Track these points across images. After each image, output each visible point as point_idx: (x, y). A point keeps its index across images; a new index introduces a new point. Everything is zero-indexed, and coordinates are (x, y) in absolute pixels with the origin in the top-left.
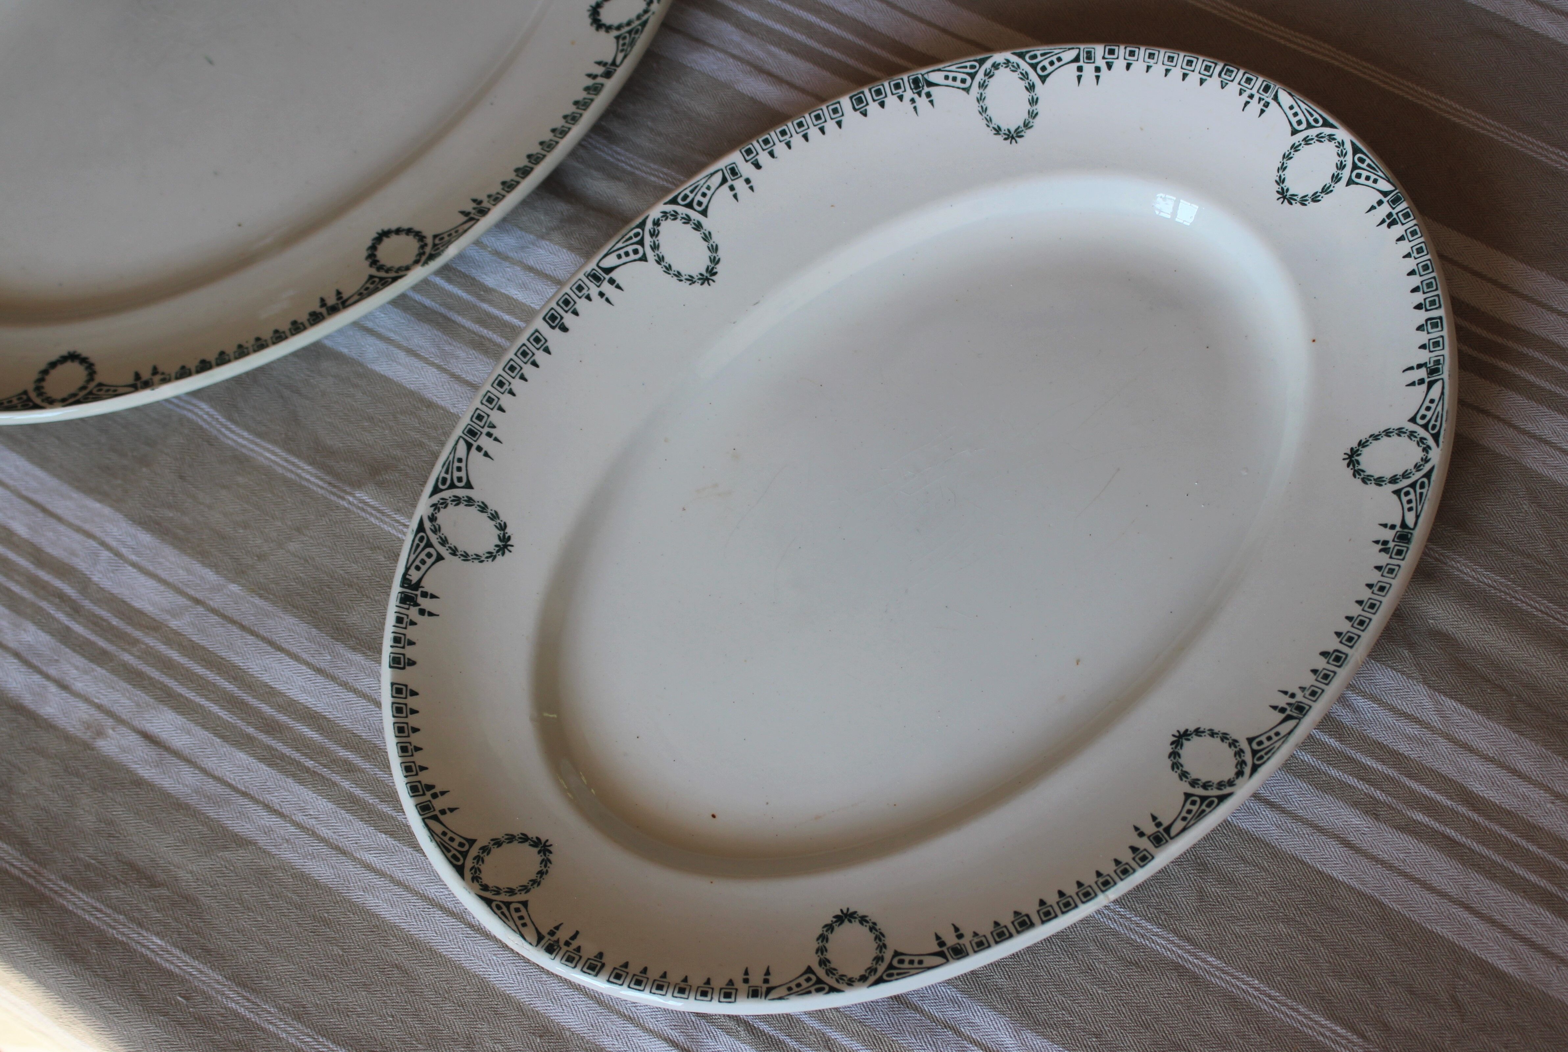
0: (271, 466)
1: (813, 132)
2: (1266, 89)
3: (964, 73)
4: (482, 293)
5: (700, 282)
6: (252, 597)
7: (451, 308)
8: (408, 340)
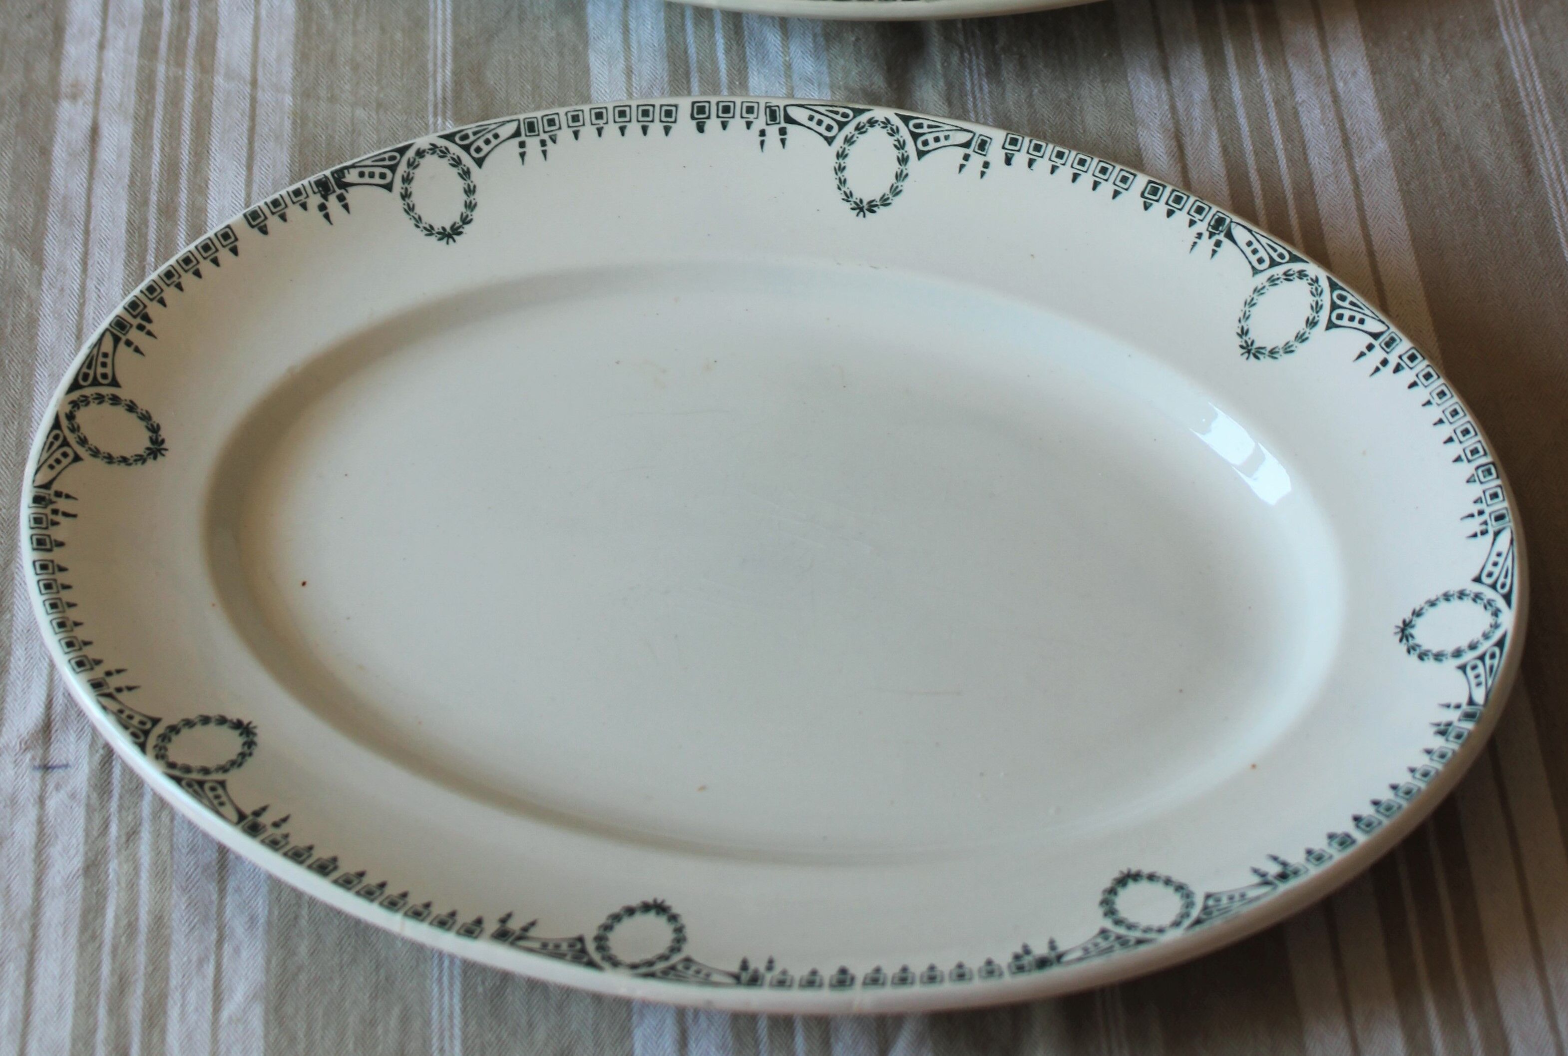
0: (429, 48)
1: (1086, 180)
2: (1500, 518)
3: (1268, 254)
4: (737, 83)
5: (854, 206)
6: (289, 118)
7: (701, 70)
8: (639, 61)
